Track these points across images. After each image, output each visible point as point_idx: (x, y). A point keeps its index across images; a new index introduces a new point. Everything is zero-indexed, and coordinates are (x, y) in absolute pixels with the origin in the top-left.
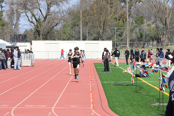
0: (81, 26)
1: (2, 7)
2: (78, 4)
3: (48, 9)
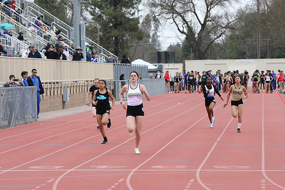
1: (139, 11)
2: (254, 3)
3: (208, 11)
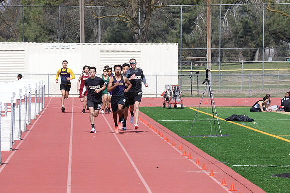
0: (82, 1)
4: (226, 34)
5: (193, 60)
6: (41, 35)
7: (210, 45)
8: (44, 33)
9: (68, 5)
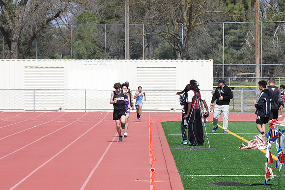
0: (127, 19)
4: (276, 51)
5: (244, 76)
6: (96, 52)
7: (258, 61)
8: (98, 50)
9: (120, 23)
